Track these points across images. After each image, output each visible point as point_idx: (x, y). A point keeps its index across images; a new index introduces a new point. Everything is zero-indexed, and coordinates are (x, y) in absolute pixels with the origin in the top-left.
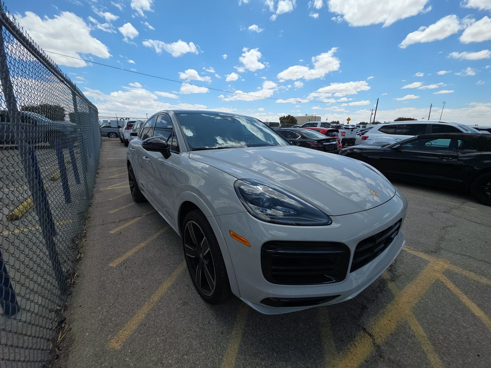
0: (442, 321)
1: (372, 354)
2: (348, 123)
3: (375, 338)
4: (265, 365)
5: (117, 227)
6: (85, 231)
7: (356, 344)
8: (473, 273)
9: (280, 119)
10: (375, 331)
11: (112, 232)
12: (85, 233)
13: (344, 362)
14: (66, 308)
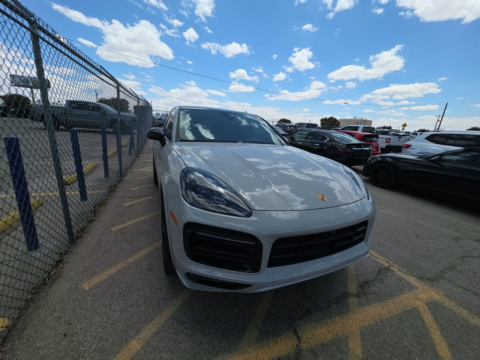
0: (391, 349)
1: (289, 354)
2: (403, 129)
3: (302, 342)
4: (185, 333)
5: (131, 201)
6: (107, 201)
7: (279, 341)
8: (467, 311)
9: (322, 120)
10: (307, 336)
11: (125, 204)
12: (107, 202)
13: (256, 352)
14: (67, 252)
